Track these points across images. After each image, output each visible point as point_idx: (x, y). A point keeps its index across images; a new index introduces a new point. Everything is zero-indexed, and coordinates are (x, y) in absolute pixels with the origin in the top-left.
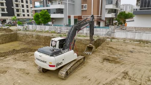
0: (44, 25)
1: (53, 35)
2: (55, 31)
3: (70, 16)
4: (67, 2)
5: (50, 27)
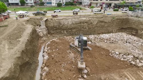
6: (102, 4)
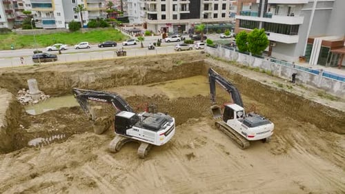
0: (253, 55)
1: (265, 82)
2: (272, 71)
3: (313, 40)
4: (314, 9)
5: (263, 62)
6: (166, 26)
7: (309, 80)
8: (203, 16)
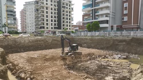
0: (94, 32)
2: (104, 35)
3: (113, 26)
4: (111, 16)
5: (99, 33)
7: (120, 34)
8: (62, 29)
